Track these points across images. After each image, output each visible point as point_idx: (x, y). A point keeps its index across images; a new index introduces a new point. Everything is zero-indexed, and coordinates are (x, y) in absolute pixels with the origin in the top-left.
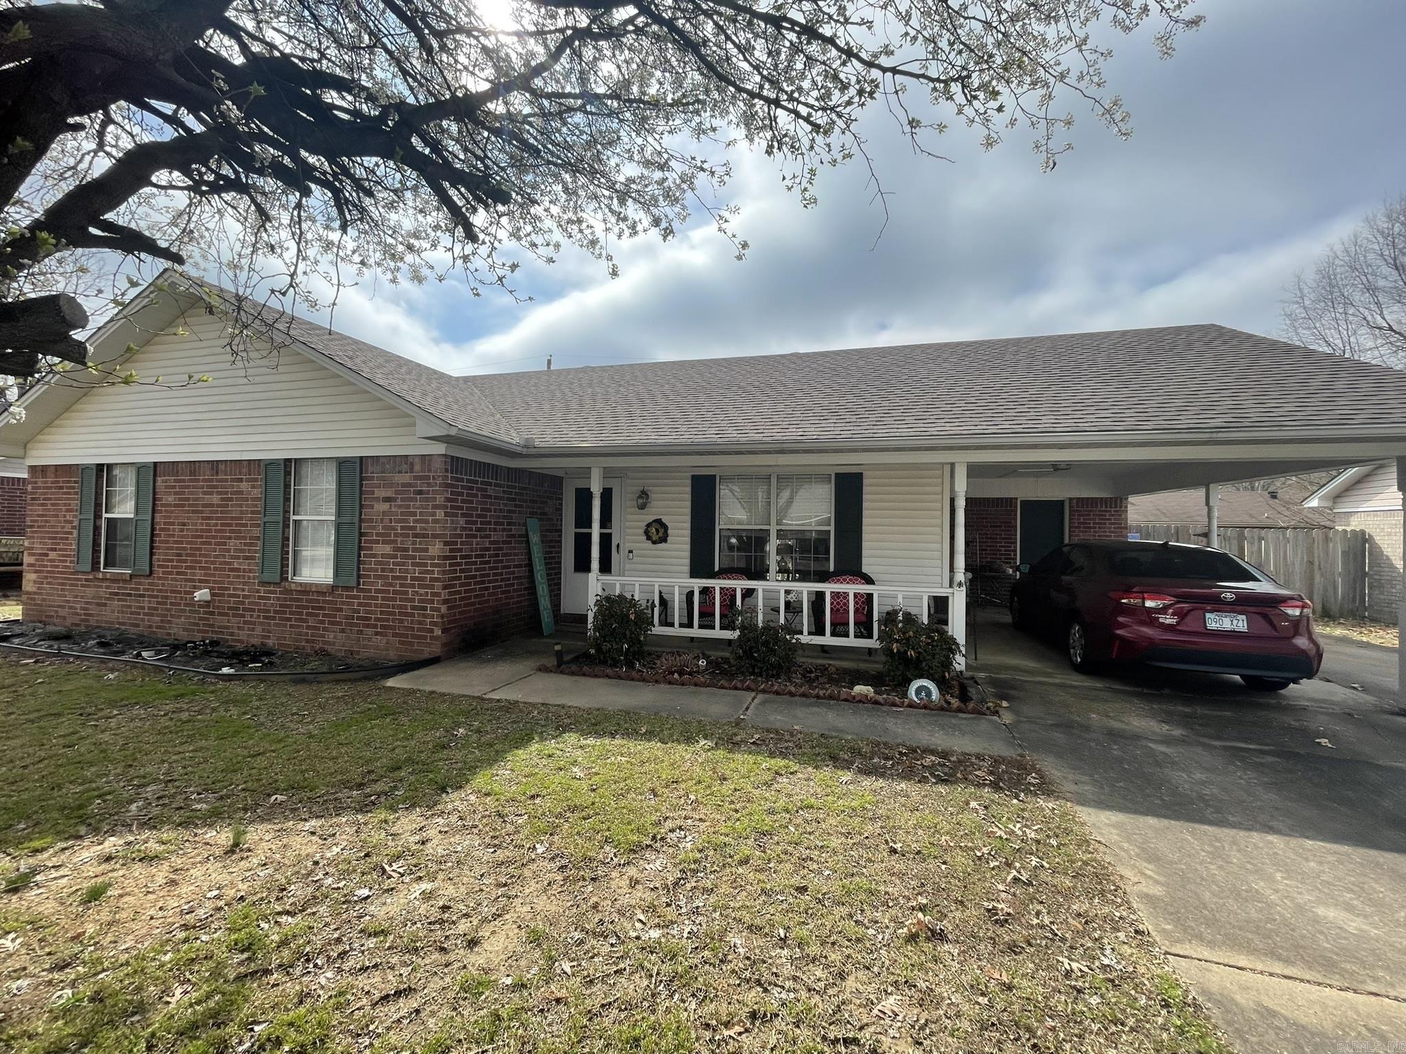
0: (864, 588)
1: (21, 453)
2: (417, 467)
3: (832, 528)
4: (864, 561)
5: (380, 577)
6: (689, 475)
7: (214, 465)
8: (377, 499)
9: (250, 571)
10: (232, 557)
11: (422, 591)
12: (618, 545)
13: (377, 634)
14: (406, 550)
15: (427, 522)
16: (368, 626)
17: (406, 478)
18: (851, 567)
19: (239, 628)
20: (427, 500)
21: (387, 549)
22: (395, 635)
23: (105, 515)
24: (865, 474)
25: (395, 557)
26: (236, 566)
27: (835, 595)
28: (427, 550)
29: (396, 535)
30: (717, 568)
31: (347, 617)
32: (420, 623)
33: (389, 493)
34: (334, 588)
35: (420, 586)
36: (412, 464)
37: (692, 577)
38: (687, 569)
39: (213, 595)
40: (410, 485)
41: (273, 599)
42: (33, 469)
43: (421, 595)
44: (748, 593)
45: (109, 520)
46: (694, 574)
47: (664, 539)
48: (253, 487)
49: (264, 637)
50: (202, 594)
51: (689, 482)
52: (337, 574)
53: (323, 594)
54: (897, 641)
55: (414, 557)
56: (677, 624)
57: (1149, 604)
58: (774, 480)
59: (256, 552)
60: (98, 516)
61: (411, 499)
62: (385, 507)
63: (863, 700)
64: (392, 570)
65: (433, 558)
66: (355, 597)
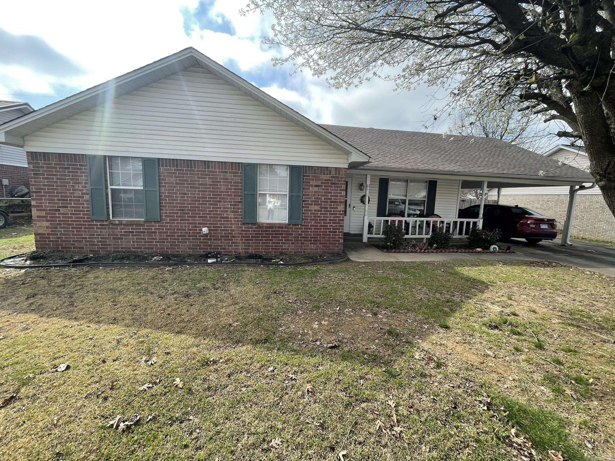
2: (333, 173)
3: (426, 199)
4: (435, 209)
5: (313, 220)
6: (378, 178)
8: (312, 186)
11: (334, 225)
12: (350, 205)
14: (327, 208)
15: (337, 196)
20: (338, 187)
21: (317, 208)
23: (110, 187)
24: (438, 181)
25: (321, 211)
29: (321, 202)
30: (387, 213)
31: (295, 237)
32: (333, 238)
34: (289, 225)
36: (330, 171)
37: (379, 216)
38: (376, 214)
39: (210, 230)
41: (251, 231)
50: (205, 230)
51: (378, 181)
52: (290, 218)
53: (282, 228)
55: (331, 211)
57: (528, 222)
58: (409, 181)
60: (107, 188)
61: (330, 186)
62: (316, 189)
63: (479, 252)
64: (319, 217)
65: (340, 211)
66: (300, 229)
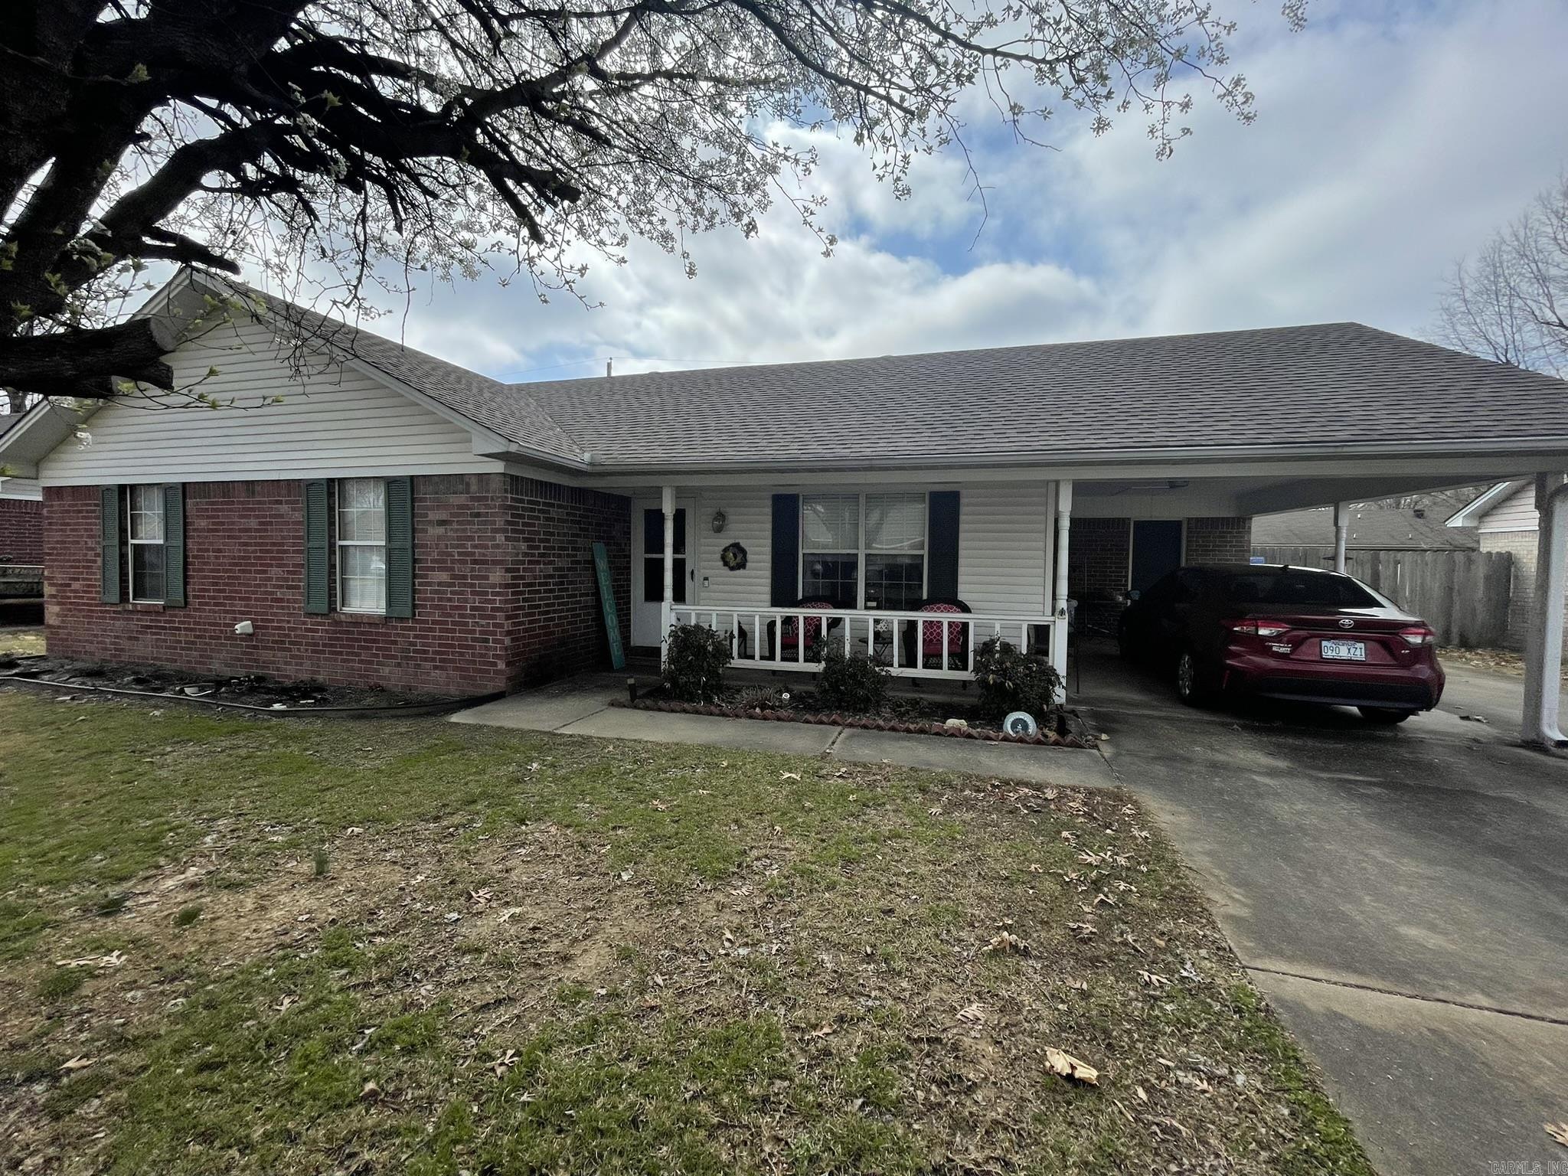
0: (959, 617)
1: (32, 474)
2: (474, 488)
3: (925, 552)
4: (961, 587)
5: (437, 607)
6: (769, 494)
7: (249, 484)
8: (430, 522)
9: (295, 601)
10: (275, 586)
11: (483, 622)
12: (692, 572)
13: (436, 668)
14: (464, 577)
15: (486, 547)
16: (426, 660)
17: (461, 499)
18: (946, 595)
19: (286, 663)
20: (485, 523)
21: (444, 577)
22: (456, 669)
23: (131, 541)
24: (963, 492)
25: (453, 585)
26: (279, 595)
27: (928, 624)
28: (487, 578)
29: (453, 562)
30: (800, 596)
31: (403, 651)
32: (482, 655)
33: (443, 515)
34: (387, 619)
35: (482, 617)
36: (468, 484)
37: (773, 605)
38: (768, 597)
39: (255, 627)
40: (467, 507)
41: (322, 630)
42: (48, 491)
43: (482, 626)
44: (835, 623)
45: (135, 546)
46: (776, 602)
47: (742, 565)
48: (294, 509)
49: (314, 672)
50: (243, 627)
51: (769, 503)
52: (390, 603)
53: (376, 625)
54: (993, 672)
55: (473, 585)
56: (757, 657)
57: (1263, 632)
58: (862, 500)
59: (300, 580)
60: (123, 542)
61: (469, 523)
62: (440, 530)
63: (953, 734)
64: (450, 600)
65: (494, 586)
66: (411, 629)
